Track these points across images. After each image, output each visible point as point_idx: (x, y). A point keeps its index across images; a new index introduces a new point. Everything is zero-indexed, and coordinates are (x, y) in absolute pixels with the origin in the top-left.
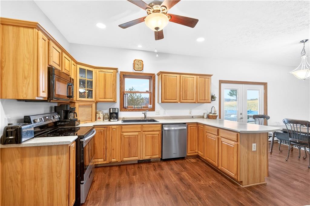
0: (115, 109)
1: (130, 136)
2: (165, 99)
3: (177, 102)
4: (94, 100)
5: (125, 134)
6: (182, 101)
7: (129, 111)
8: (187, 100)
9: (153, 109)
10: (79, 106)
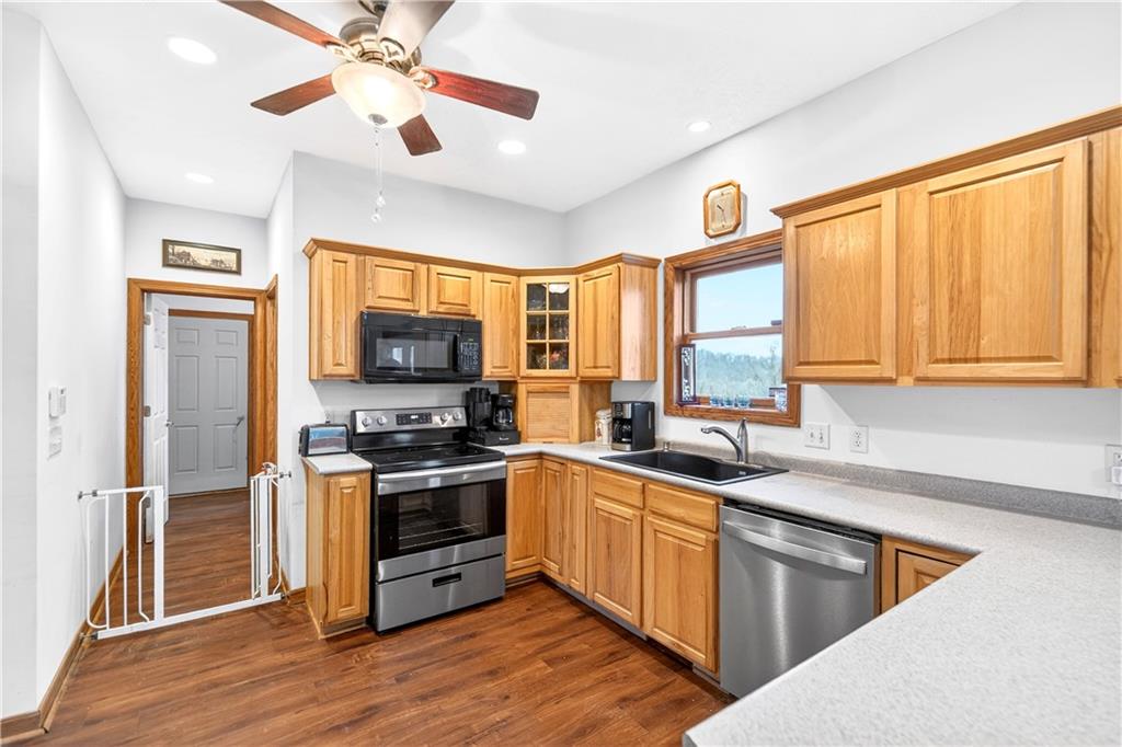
0: (622, 404)
1: (613, 517)
2: (801, 364)
3: (890, 381)
4: (574, 375)
5: (599, 502)
6: (931, 374)
7: (691, 416)
8: (978, 360)
9: (792, 418)
10: (528, 392)
